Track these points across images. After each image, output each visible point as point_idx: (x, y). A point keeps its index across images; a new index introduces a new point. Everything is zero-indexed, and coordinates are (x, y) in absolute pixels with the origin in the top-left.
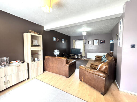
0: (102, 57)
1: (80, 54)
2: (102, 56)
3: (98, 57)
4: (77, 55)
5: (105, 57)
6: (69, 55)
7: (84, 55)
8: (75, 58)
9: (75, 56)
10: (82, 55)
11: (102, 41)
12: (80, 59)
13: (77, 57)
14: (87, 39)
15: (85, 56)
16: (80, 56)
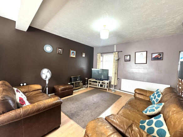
0: (152, 97)
1: (107, 80)
2: (152, 92)
3: (142, 93)
4: (101, 82)
5: (159, 99)
6: (88, 80)
7: (114, 83)
8: (97, 87)
9: (97, 82)
10: (110, 83)
11: (157, 54)
12: (107, 90)
13: (101, 86)
14: (121, 51)
15: (116, 84)
16: (106, 84)
